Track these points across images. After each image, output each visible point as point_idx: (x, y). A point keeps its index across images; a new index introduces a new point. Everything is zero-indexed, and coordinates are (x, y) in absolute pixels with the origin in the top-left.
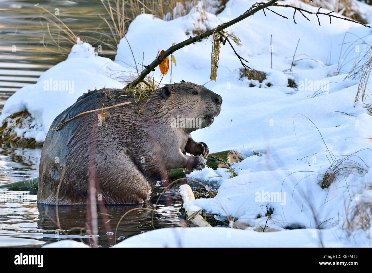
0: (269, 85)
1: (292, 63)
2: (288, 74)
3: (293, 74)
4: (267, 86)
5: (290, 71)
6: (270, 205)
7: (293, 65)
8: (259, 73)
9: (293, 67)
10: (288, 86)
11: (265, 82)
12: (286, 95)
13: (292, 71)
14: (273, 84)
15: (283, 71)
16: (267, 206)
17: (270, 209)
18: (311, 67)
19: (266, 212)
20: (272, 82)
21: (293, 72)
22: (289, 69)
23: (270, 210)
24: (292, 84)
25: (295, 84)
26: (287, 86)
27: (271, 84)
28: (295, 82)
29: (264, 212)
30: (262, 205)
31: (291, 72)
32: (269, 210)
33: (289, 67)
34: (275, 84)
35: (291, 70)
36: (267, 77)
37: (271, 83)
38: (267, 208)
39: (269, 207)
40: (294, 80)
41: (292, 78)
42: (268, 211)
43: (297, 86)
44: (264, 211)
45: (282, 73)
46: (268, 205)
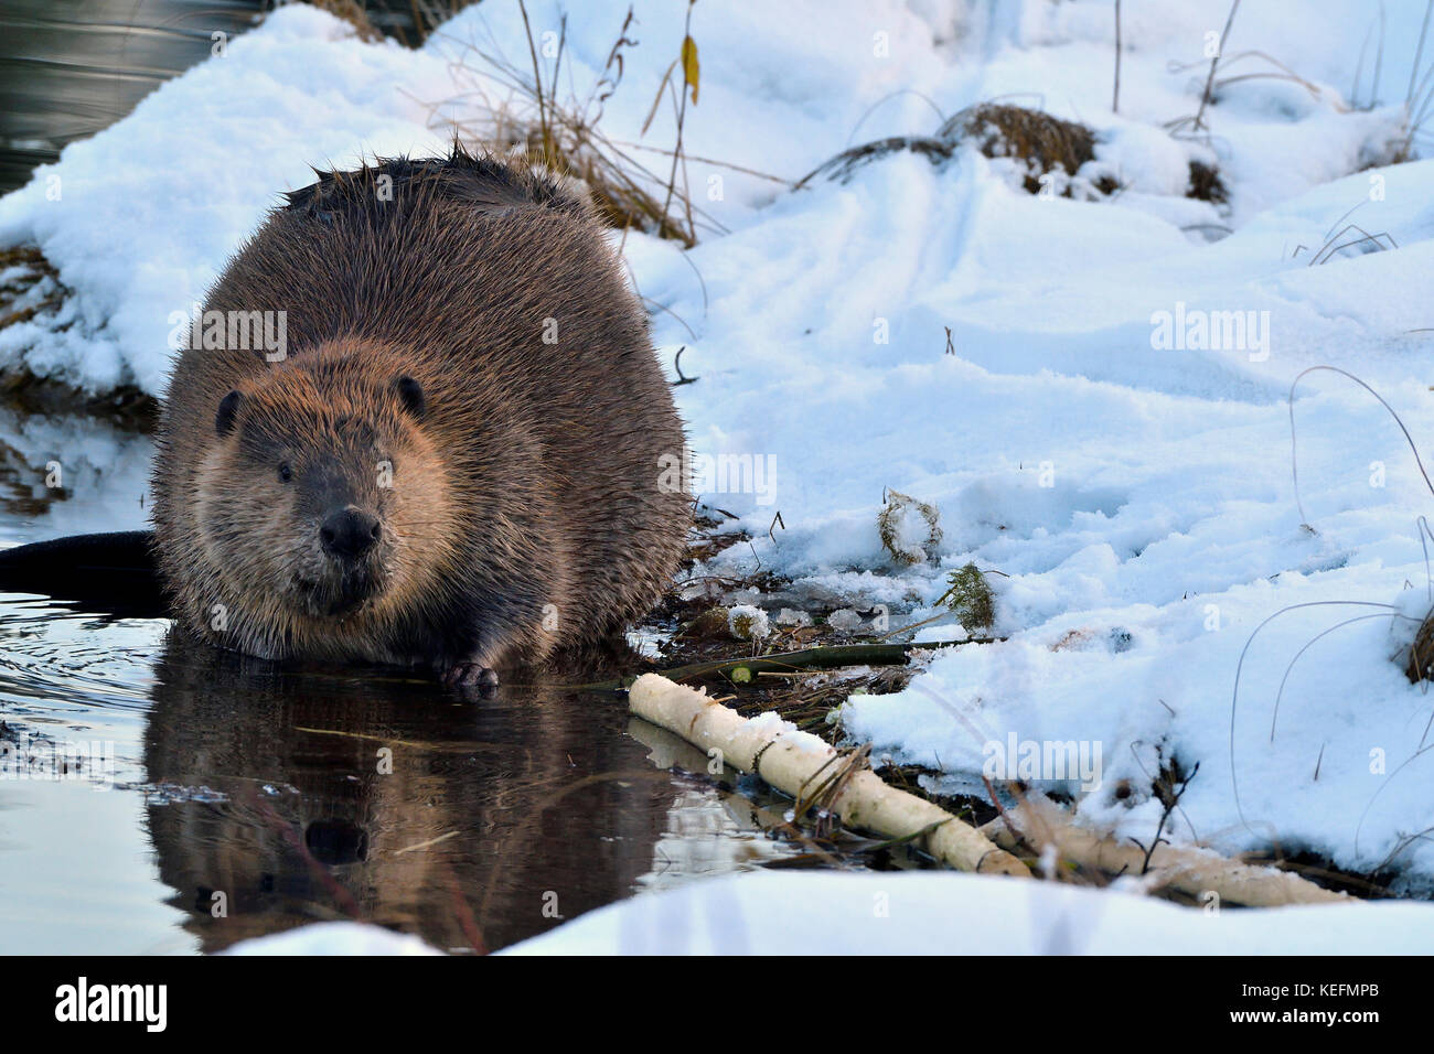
0: (1107, 186)
1: (1203, 90)
2: (1190, 139)
3: (1214, 142)
4: (1097, 193)
5: (1196, 129)
6: (1173, 740)
7: (1210, 98)
8: (1063, 127)
9: (1209, 109)
10: (1191, 195)
11: (1090, 170)
12: (1181, 236)
13: (1206, 128)
14: (1126, 180)
15: (1167, 125)
16: (1158, 748)
17: (1174, 762)
18: (1289, 112)
19: (1156, 773)
20: (1121, 170)
21: (1214, 132)
22: (1191, 119)
23: (1171, 765)
24: (1205, 184)
25: (1218, 185)
26: (1183, 192)
27: (1118, 181)
28: (1222, 177)
29: (1146, 770)
30: (1140, 742)
31: (1201, 133)
32: (1167, 763)
33: (1192, 107)
34: (1133, 181)
35: (1203, 120)
36: (1098, 149)
37: (1117, 175)
38: (1160, 757)
39: (1168, 752)
40: (1215, 166)
41: (1208, 158)
42: (1163, 771)
43: (1227, 193)
44: (1146, 767)
45: (1162, 137)
46: (1164, 739)
